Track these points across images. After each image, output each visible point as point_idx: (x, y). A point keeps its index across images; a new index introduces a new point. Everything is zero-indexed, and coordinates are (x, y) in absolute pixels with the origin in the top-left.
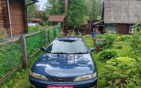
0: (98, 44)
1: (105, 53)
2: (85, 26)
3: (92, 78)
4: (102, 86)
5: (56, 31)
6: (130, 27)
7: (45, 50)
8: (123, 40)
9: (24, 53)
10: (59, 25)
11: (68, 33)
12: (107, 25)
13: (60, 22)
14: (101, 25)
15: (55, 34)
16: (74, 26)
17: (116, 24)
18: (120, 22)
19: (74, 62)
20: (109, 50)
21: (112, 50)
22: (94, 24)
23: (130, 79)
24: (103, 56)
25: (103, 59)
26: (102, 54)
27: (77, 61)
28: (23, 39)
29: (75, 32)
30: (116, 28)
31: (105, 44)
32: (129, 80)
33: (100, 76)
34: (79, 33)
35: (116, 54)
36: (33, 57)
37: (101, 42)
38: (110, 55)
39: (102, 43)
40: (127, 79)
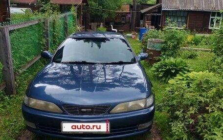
0: (152, 49)
1: (166, 66)
2: (124, 15)
3: (145, 106)
4: (162, 124)
5: (68, 22)
6: (211, 17)
7: (50, 58)
8: (196, 42)
9: (8, 63)
10: (73, 12)
11: (91, 29)
12: (167, 13)
13: (75, 5)
14: (155, 14)
15: (66, 29)
16: (103, 14)
17: (184, 11)
18: (192, 9)
19: (106, 79)
20: (172, 60)
21: (179, 60)
22: (143, 11)
23: (214, 106)
24: (161, 71)
25: (161, 77)
26: (159, 68)
27: (112, 79)
28: (4, 35)
29: (105, 27)
30: (183, 20)
31: (164, 49)
32: (213, 108)
33: (159, 105)
34: (113, 30)
35: (186, 66)
36: (24, 73)
37: (158, 45)
38: (175, 69)
39: (158, 47)
40: (210, 106)
